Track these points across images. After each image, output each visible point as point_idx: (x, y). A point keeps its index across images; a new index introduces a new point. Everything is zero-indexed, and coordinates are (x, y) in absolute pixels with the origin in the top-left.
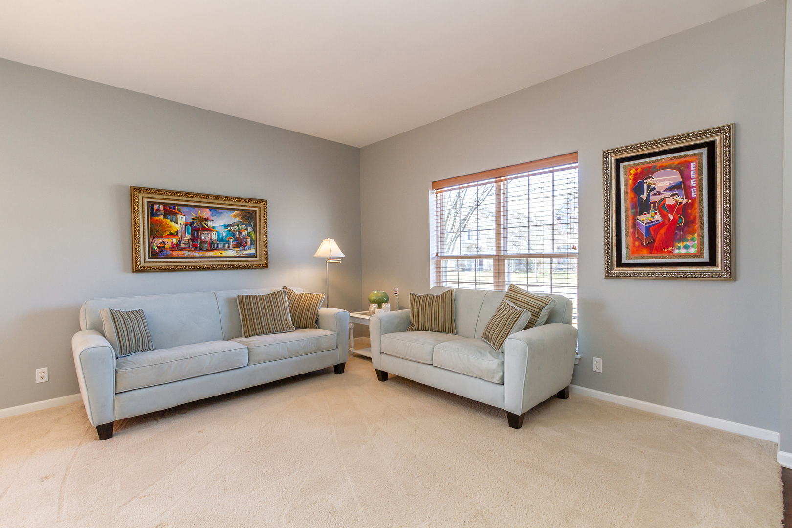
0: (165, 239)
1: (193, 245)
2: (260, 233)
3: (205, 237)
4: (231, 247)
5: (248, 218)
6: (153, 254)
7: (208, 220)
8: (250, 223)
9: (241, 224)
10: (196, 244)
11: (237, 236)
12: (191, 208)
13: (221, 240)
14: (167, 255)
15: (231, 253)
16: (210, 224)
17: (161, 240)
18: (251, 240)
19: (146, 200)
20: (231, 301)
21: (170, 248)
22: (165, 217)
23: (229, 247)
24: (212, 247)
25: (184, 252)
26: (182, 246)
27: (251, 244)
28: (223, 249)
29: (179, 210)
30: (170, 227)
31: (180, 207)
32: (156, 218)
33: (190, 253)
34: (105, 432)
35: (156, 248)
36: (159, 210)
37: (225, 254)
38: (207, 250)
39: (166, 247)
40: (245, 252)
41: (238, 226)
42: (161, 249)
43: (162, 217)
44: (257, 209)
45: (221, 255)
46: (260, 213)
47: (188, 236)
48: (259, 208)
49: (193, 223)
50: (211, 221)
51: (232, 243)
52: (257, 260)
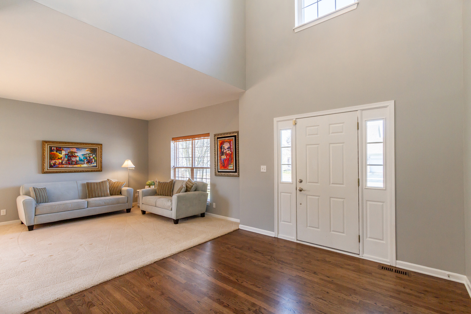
0: (56, 161)
1: (68, 163)
2: (99, 157)
3: (74, 159)
4: (85, 163)
5: (93, 151)
6: (51, 166)
7: (75, 152)
8: (94, 153)
9: (90, 154)
10: (69, 162)
11: (88, 159)
12: (68, 148)
13: (81, 160)
14: (57, 167)
15: (85, 165)
16: (76, 154)
17: (54, 161)
19: (48, 146)
20: (83, 185)
21: (58, 164)
22: (57, 152)
23: (84, 163)
24: (76, 163)
25: (64, 165)
26: (64, 163)
27: (95, 162)
28: (83, 164)
29: (62, 149)
30: (58, 156)
31: (63, 148)
32: (53, 152)
33: (67, 166)
35: (52, 164)
36: (54, 149)
37: (82, 166)
38: (74, 165)
39: (56, 163)
40: (92, 165)
41: (88, 155)
42: (54, 164)
43: (55, 152)
44: (97, 148)
45: (81, 166)
46: (99, 149)
47: (66, 159)
48: (99, 147)
49: (68, 154)
50: (76, 153)
51: (86, 162)
52: (97, 168)
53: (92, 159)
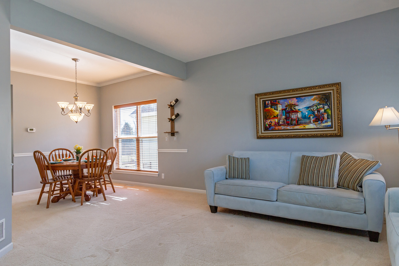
0: (272, 120)
1: (287, 122)
2: (334, 109)
3: (293, 116)
4: (312, 121)
5: (324, 99)
6: (266, 129)
7: (295, 105)
8: (326, 103)
9: (319, 104)
11: (316, 113)
12: (285, 100)
13: (304, 117)
14: (273, 129)
15: (312, 126)
16: (297, 108)
17: (269, 121)
18: (328, 116)
19: (261, 100)
21: (274, 125)
22: (271, 107)
23: (310, 122)
24: (298, 122)
25: (282, 127)
26: (281, 123)
27: (328, 118)
28: (308, 124)
29: (278, 102)
30: (274, 113)
31: (279, 101)
32: (267, 109)
33: (285, 127)
35: (267, 125)
36: (268, 104)
37: (307, 126)
38: (295, 125)
39: (272, 124)
41: (316, 106)
42: (270, 125)
43: (270, 108)
44: (332, 91)
45: (305, 128)
46: (334, 94)
47: (284, 117)
48: (333, 90)
49: (286, 109)
50: (297, 105)
51: (312, 119)
52: (332, 131)
53: (323, 114)
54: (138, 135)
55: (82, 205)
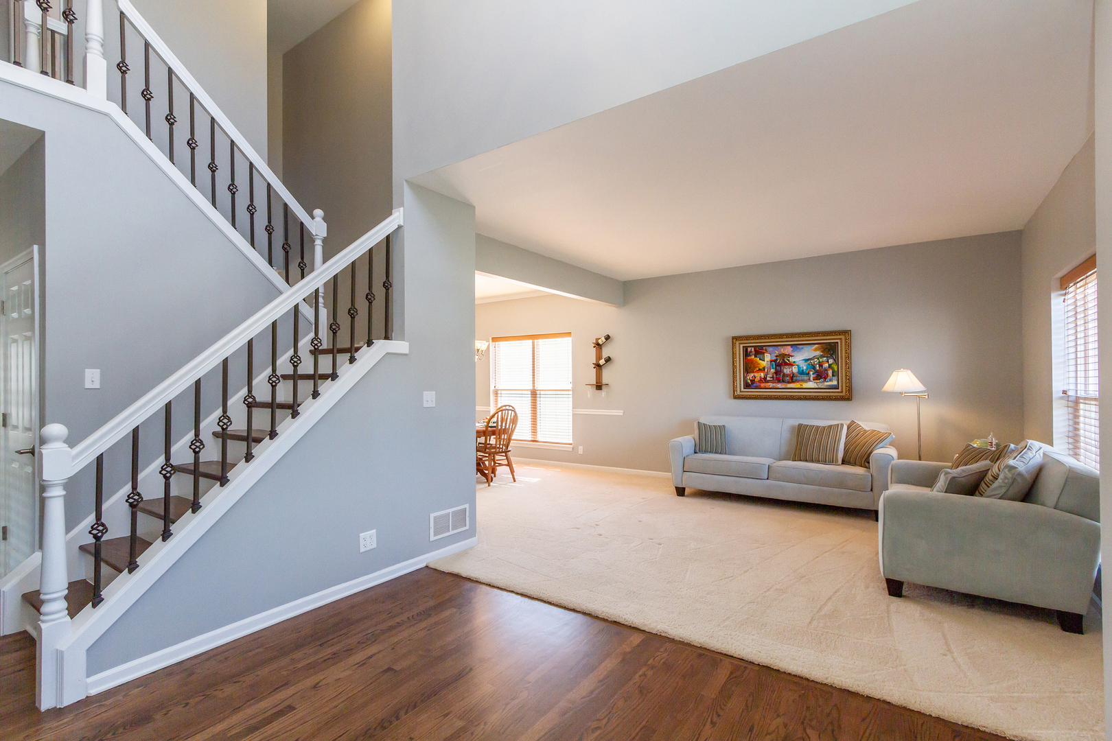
0: (756, 374)
1: (776, 378)
2: (842, 364)
3: (787, 370)
4: (812, 379)
5: (829, 350)
6: (747, 386)
7: (789, 356)
8: (831, 355)
9: (822, 356)
10: (779, 377)
11: (818, 368)
12: (775, 347)
13: (802, 373)
14: (757, 386)
15: (811, 384)
16: (791, 359)
17: (752, 375)
18: (833, 372)
19: (742, 346)
20: (793, 428)
21: (759, 381)
22: (756, 357)
23: (809, 379)
24: (792, 379)
25: (770, 384)
26: (768, 379)
27: (833, 376)
28: (806, 381)
29: (766, 350)
30: (759, 364)
31: (766, 348)
32: (749, 358)
33: (774, 385)
34: (681, 492)
35: (749, 381)
36: (751, 352)
37: (805, 385)
38: (789, 383)
39: (756, 380)
40: (826, 384)
41: (818, 359)
42: (753, 381)
43: (753, 357)
44: (839, 341)
45: (801, 387)
46: (841, 344)
47: (773, 371)
48: (840, 339)
49: (777, 359)
50: (792, 356)
51: (812, 376)
52: (838, 392)
53: (826, 370)
54: (534, 386)
55: (489, 485)
